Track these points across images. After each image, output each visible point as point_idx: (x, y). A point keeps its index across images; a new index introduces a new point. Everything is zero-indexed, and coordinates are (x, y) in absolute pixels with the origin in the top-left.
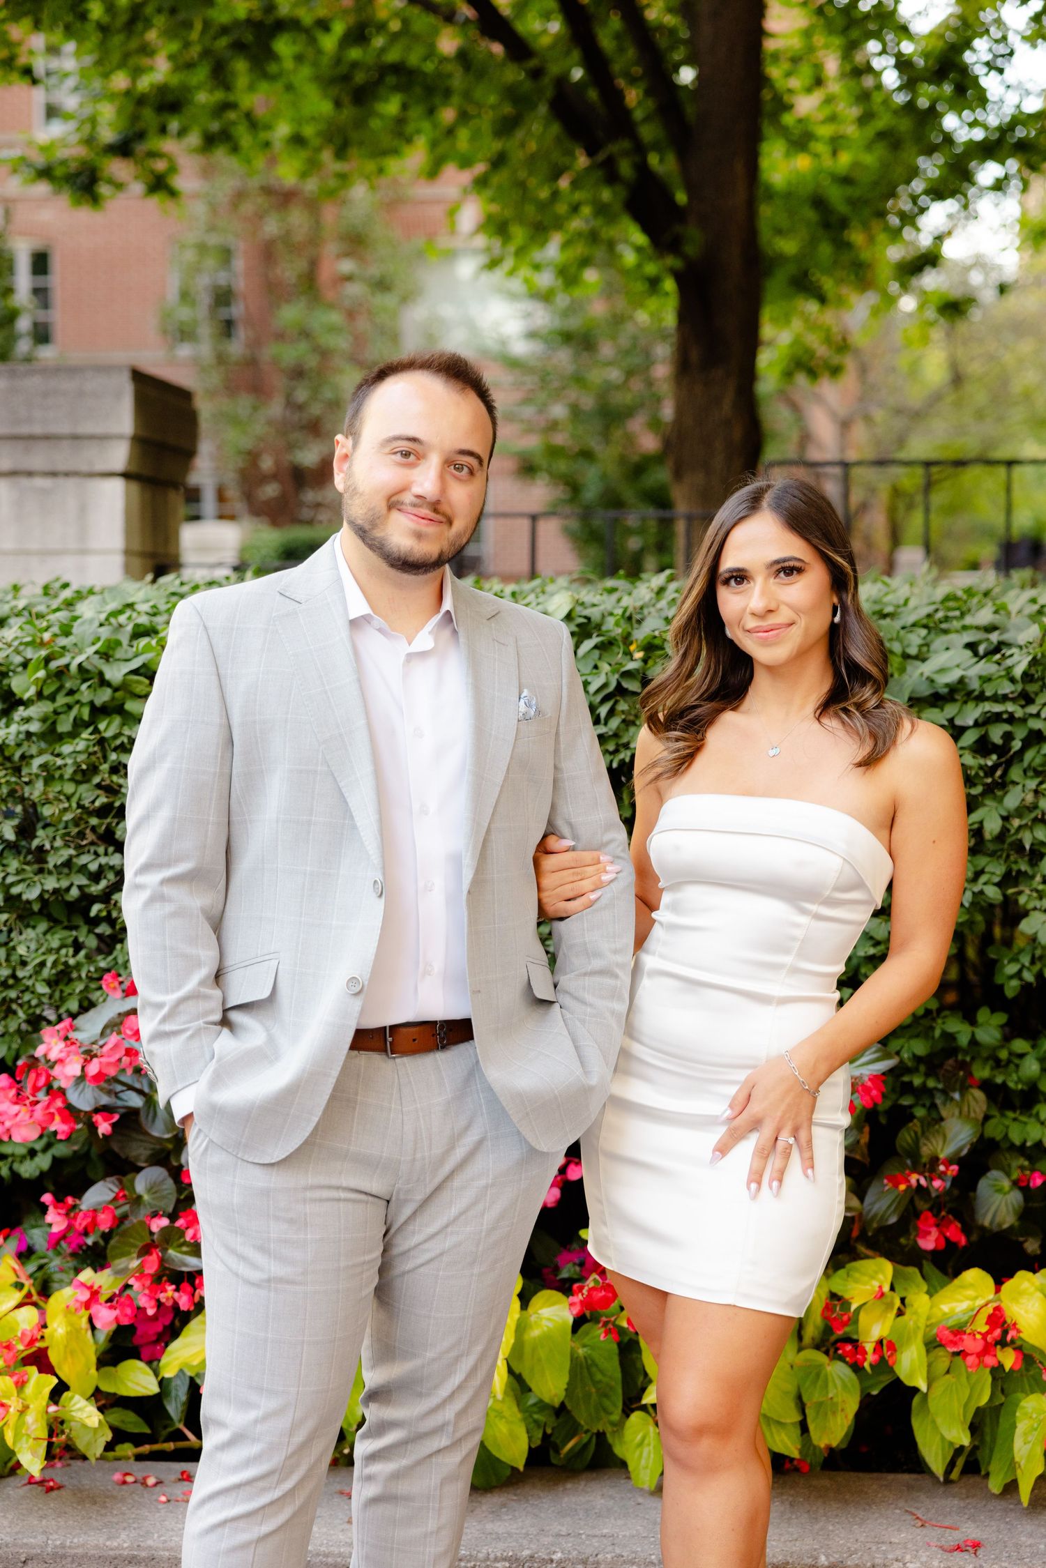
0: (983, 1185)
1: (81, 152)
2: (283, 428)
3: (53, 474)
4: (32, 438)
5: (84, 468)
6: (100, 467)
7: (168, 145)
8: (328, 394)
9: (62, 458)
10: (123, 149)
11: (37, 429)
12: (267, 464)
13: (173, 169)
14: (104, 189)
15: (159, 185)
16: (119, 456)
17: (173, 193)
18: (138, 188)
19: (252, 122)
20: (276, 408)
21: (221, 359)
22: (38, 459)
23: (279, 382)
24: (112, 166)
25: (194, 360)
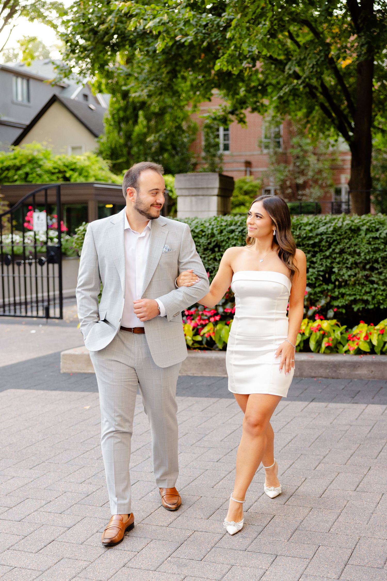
0: (329, 311)
1: (223, 113)
2: (293, 173)
3: (203, 195)
4: (199, 188)
5: (209, 194)
6: (213, 194)
7: (243, 111)
8: (306, 163)
9: (205, 192)
10: (232, 113)
11: (200, 186)
12: (288, 183)
13: (245, 117)
14: (228, 122)
15: (242, 121)
16: (216, 192)
17: (244, 122)
18: (236, 122)
19: (262, 105)
20: (291, 167)
21: (276, 153)
22: (200, 192)
23: (292, 160)
24: (230, 116)
25: (268, 154)
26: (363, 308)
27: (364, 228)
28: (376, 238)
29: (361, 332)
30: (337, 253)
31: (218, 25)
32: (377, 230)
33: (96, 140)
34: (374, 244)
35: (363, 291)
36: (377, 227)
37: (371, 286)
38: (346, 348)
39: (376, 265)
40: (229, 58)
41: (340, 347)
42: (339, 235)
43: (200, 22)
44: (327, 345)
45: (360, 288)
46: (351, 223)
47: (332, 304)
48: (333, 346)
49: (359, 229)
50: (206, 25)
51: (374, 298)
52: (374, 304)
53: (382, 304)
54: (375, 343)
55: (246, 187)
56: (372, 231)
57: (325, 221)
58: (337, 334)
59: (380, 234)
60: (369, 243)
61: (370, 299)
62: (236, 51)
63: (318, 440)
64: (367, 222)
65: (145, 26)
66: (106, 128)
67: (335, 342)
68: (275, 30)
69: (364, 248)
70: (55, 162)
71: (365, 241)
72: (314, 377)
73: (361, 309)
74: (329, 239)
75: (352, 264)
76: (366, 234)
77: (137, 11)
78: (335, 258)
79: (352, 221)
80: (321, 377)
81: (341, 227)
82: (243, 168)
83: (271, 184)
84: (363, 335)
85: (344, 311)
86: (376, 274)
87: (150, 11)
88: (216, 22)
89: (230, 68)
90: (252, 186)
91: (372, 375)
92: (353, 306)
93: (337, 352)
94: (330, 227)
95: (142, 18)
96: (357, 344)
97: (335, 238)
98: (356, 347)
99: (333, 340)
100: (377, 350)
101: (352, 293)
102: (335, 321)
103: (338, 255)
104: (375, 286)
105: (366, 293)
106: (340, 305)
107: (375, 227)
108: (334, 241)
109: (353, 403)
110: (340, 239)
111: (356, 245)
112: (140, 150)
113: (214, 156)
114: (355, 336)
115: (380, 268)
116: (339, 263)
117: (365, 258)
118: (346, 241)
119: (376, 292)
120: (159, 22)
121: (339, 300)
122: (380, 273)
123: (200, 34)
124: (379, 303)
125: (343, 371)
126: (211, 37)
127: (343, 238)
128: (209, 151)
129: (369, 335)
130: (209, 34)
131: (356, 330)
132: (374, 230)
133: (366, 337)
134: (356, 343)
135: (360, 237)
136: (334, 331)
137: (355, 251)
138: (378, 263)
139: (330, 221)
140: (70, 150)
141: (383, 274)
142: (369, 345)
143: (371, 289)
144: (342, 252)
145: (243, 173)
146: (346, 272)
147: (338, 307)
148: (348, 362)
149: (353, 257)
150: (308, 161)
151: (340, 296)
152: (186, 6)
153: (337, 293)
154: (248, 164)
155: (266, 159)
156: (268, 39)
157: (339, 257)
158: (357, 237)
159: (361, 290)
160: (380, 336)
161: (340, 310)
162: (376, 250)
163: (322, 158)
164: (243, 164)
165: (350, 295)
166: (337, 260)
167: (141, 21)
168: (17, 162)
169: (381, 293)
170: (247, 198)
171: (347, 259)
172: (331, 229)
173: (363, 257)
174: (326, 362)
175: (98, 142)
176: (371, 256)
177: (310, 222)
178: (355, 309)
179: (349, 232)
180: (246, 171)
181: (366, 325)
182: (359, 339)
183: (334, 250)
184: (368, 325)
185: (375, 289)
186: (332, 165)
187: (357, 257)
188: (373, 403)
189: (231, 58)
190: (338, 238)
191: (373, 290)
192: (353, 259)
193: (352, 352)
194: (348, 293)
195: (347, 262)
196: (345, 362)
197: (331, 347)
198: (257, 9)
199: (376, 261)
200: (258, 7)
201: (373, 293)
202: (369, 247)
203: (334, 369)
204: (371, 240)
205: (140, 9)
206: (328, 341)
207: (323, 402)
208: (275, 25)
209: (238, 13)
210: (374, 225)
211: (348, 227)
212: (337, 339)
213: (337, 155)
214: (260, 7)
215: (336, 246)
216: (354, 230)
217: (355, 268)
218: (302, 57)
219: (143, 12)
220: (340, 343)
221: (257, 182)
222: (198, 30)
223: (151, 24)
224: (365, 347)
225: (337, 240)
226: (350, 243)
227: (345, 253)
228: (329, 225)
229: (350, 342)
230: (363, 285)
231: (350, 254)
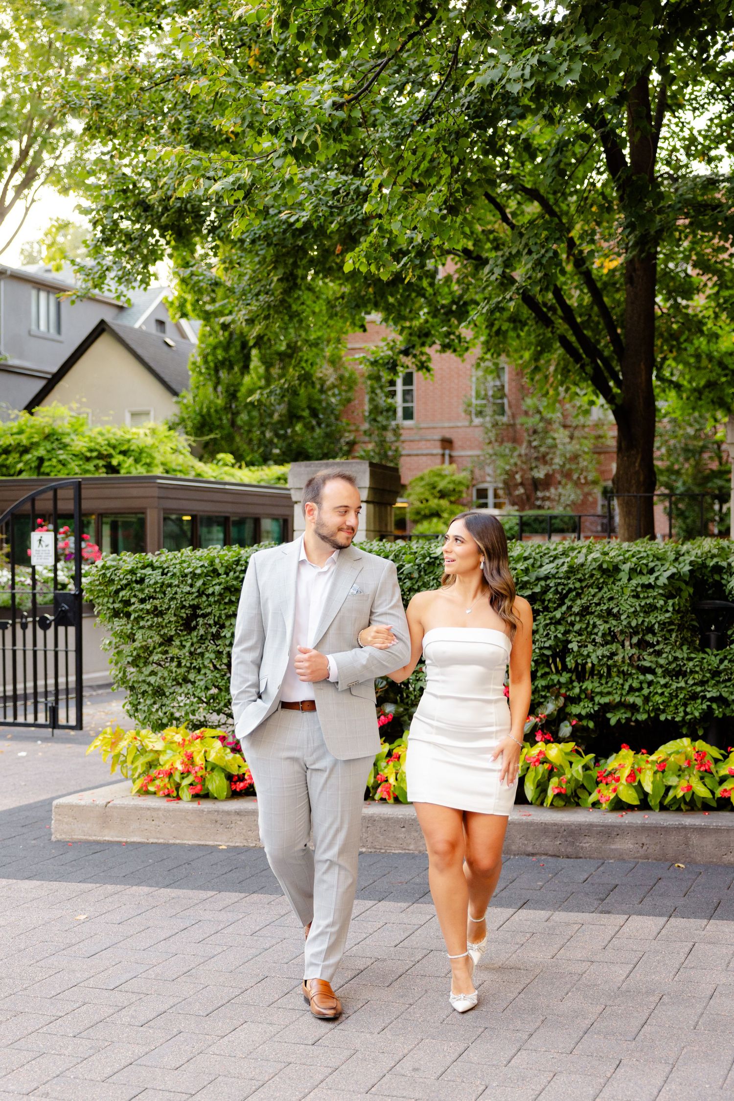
0: (562, 725)
1: (390, 353)
2: (527, 459)
7: (426, 349)
8: (549, 441)
10: (406, 352)
12: (518, 477)
13: (429, 359)
15: (424, 367)
17: (428, 370)
19: (460, 339)
20: (523, 449)
21: (495, 425)
23: (525, 436)
24: (403, 359)
25: (482, 425)
26: (628, 720)
27: (626, 567)
28: (649, 586)
29: (622, 766)
30: (576, 615)
31: (357, 190)
32: (651, 571)
33: (175, 399)
34: (644, 598)
35: (627, 687)
36: (651, 565)
37: (641, 677)
38: (594, 797)
39: (649, 638)
40: (372, 250)
41: (582, 794)
42: (580, 580)
43: (326, 187)
44: (556, 791)
45: (621, 681)
46: (602, 558)
47: (568, 710)
48: (569, 792)
49: (617, 569)
50: (336, 192)
51: (647, 699)
52: (648, 712)
53: (664, 711)
54: (648, 788)
55: (442, 485)
56: (641, 573)
57: (553, 553)
58: (576, 771)
59: (657, 578)
60: (637, 596)
61: (639, 701)
62: (384, 237)
63: (522, 995)
64: (633, 556)
65: (206, 190)
66: (193, 378)
67: (573, 785)
68: (456, 200)
69: (627, 605)
70: (91, 440)
71: (628, 592)
72: (533, 855)
73: (623, 721)
74: (560, 588)
75: (604, 635)
76: (630, 579)
77: (195, 162)
78: (572, 624)
79: (605, 554)
80: (546, 854)
81: (582, 565)
82: (439, 451)
83: (488, 479)
84: (627, 772)
85: (591, 725)
86: (650, 654)
87: (219, 163)
88: (353, 187)
89: (373, 268)
90: (454, 482)
91: (642, 852)
92: (609, 715)
93: (578, 805)
94: (563, 564)
95: (203, 176)
96: (615, 790)
97: (571, 586)
98: (612, 796)
99: (568, 782)
100: (653, 802)
101: (606, 690)
102: (571, 745)
103: (578, 619)
104: (650, 677)
105: (632, 689)
106: (584, 713)
107: (647, 565)
108: (570, 590)
109: (601, 912)
110: (582, 588)
111: (611, 599)
112: (251, 418)
113: (385, 428)
114: (611, 774)
115: (658, 643)
116: (580, 633)
117: (629, 623)
118: (593, 591)
119: (652, 688)
120: (233, 183)
121: (582, 704)
122: (659, 653)
123: (325, 208)
124: (657, 710)
125: (588, 844)
126: (344, 214)
127: (588, 586)
128: (375, 420)
129: (637, 773)
130: (341, 209)
131: (612, 763)
132: (645, 571)
133: (632, 776)
134: (612, 787)
135: (618, 583)
136: (571, 763)
137: (609, 612)
138: (654, 634)
139: (564, 554)
140: (128, 416)
141: (664, 655)
142: (637, 791)
143: (641, 683)
144: (585, 611)
145: (438, 459)
146: (594, 651)
147: (580, 717)
148: (597, 826)
149: (606, 622)
150: (554, 439)
151: (583, 696)
152: (285, 154)
153: (577, 691)
154: (447, 443)
155: (479, 434)
156: (444, 217)
157: (580, 621)
158: (614, 583)
159: (623, 685)
160: (659, 775)
161: (584, 723)
162: (650, 609)
163: (577, 434)
164: (438, 444)
165: (601, 694)
166: (577, 627)
167: (201, 180)
168: (24, 439)
169: (660, 691)
170: (444, 503)
171: (595, 626)
172: (565, 568)
173: (625, 623)
174: (555, 824)
175: (178, 403)
176: (640, 620)
177: (526, 554)
178: (613, 722)
179: (598, 575)
180: (443, 455)
181: (632, 753)
182: (618, 780)
183: (570, 608)
184: (637, 753)
185: (650, 684)
186: (596, 446)
187: (614, 623)
188: (640, 914)
189: (375, 250)
190: (578, 585)
191: (645, 686)
192: (607, 626)
193: (605, 806)
194: (598, 690)
195: (596, 630)
196: (591, 825)
197: (566, 795)
198: (421, 162)
199: (650, 630)
200: (424, 158)
201: (646, 692)
202: (636, 603)
203: (570, 839)
204: (639, 589)
205: (200, 159)
206: (560, 783)
207: (543, 909)
208: (457, 191)
209: (384, 169)
210: (645, 562)
211: (595, 565)
212: (577, 780)
213: (605, 427)
214: (428, 158)
215: (573, 600)
216: (607, 570)
217: (612, 643)
218: (514, 252)
219: (206, 164)
220: (583, 787)
221: (462, 476)
222: (320, 199)
223: (217, 186)
224: (629, 796)
225: (575, 588)
226: (600, 595)
227: (592, 613)
228: (560, 561)
229: (602, 786)
230: (625, 675)
231: (599, 616)
